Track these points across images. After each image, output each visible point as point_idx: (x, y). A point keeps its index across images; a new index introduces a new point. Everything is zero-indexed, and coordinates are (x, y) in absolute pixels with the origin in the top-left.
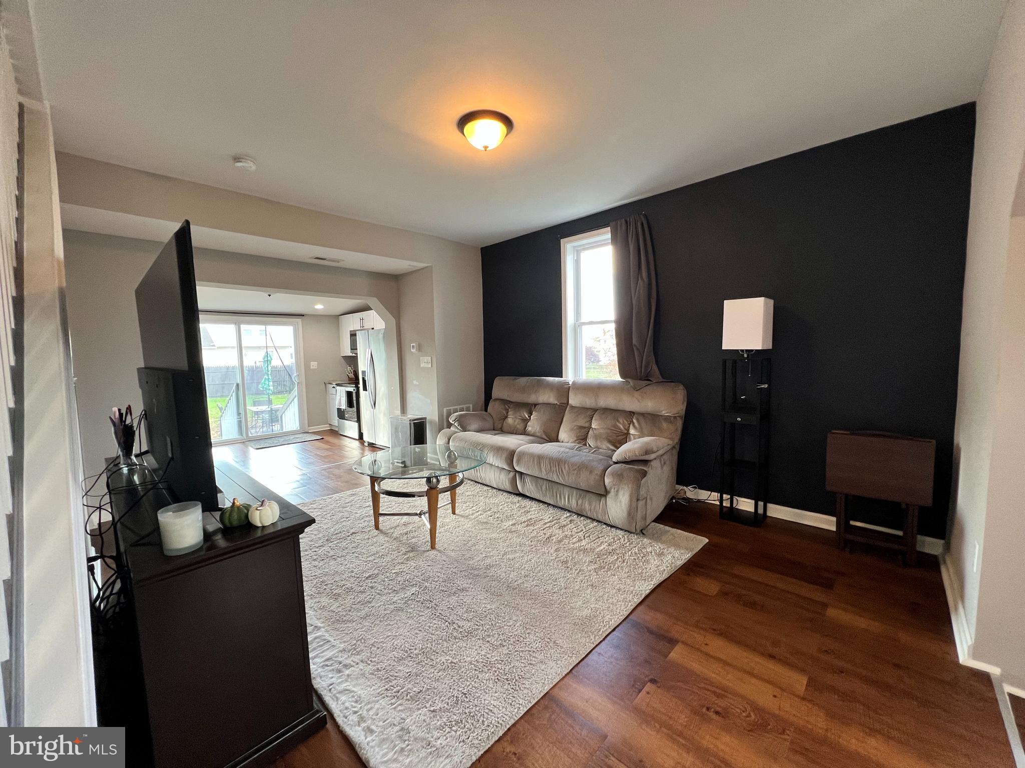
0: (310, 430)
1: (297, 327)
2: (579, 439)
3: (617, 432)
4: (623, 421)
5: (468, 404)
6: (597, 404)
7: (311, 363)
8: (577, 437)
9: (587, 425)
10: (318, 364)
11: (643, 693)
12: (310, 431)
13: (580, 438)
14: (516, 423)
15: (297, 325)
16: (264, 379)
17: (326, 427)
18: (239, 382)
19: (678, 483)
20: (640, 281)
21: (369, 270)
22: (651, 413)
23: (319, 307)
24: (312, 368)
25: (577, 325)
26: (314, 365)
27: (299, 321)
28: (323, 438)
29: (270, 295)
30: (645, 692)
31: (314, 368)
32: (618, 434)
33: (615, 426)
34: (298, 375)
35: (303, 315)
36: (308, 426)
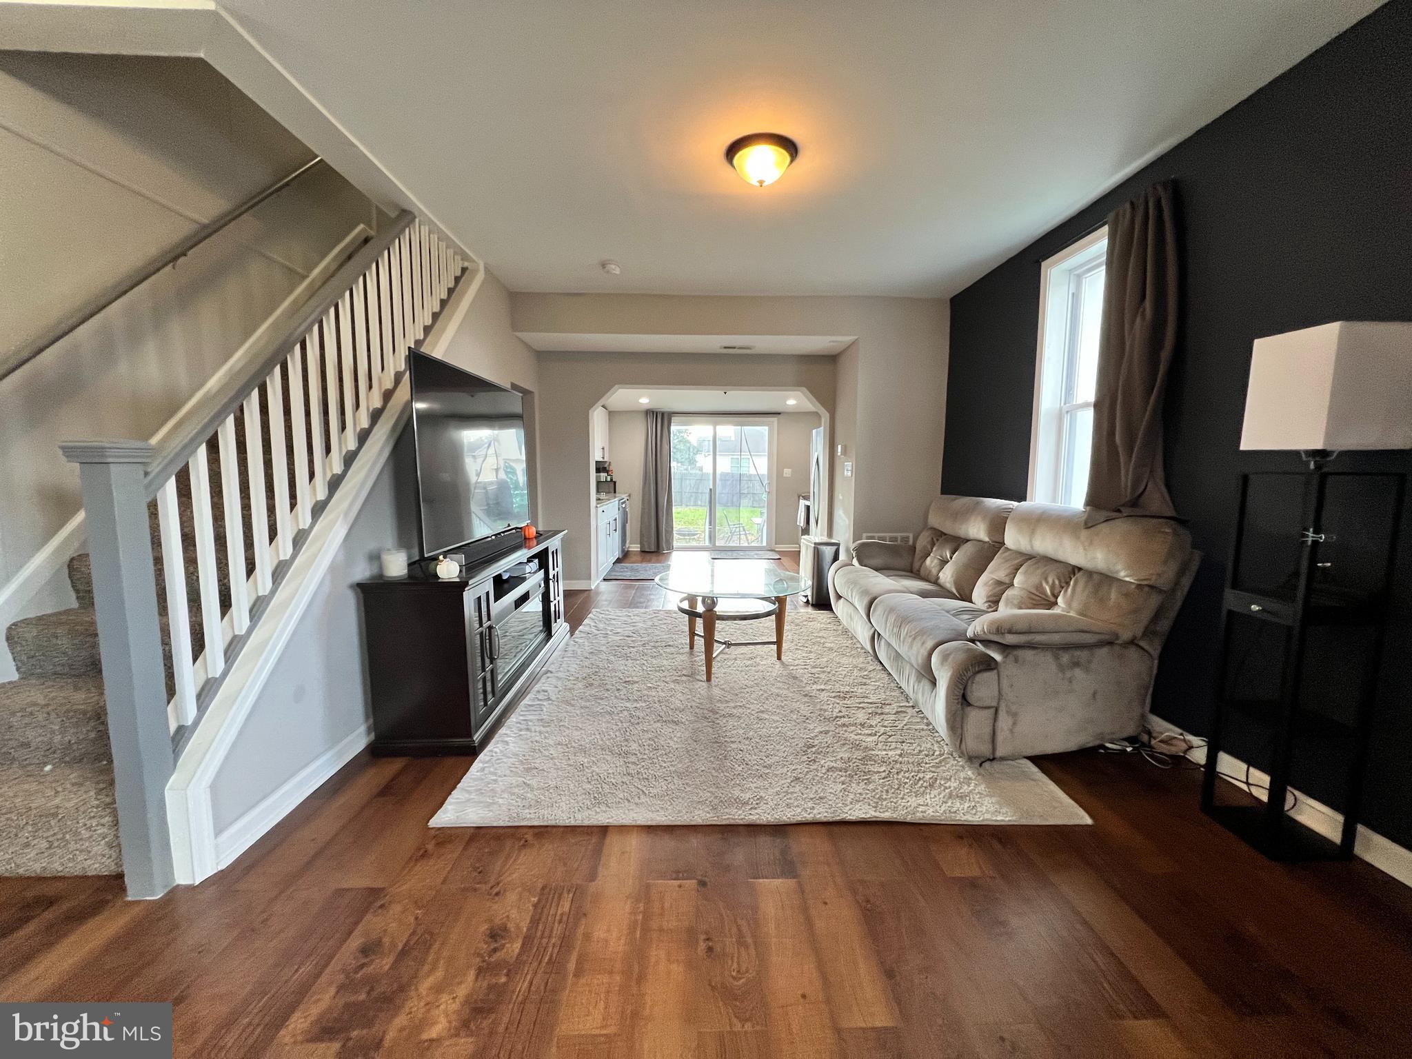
0: (777, 547)
1: (772, 425)
2: (989, 601)
3: (1037, 598)
4: (1054, 581)
5: (908, 532)
6: (1032, 547)
7: (785, 470)
8: (988, 597)
9: (1007, 580)
10: (792, 471)
11: (678, 882)
12: (777, 550)
13: (991, 599)
14: (933, 564)
19: (1155, 710)
20: (1138, 320)
21: (794, 353)
22: (1103, 572)
23: (791, 402)
24: (785, 475)
25: (1064, 411)
26: (787, 472)
27: (774, 420)
28: (779, 559)
29: (725, 393)
30: (678, 883)
31: (788, 476)
32: (1038, 601)
33: (1039, 587)
34: (769, 483)
35: (779, 414)
36: (776, 544)
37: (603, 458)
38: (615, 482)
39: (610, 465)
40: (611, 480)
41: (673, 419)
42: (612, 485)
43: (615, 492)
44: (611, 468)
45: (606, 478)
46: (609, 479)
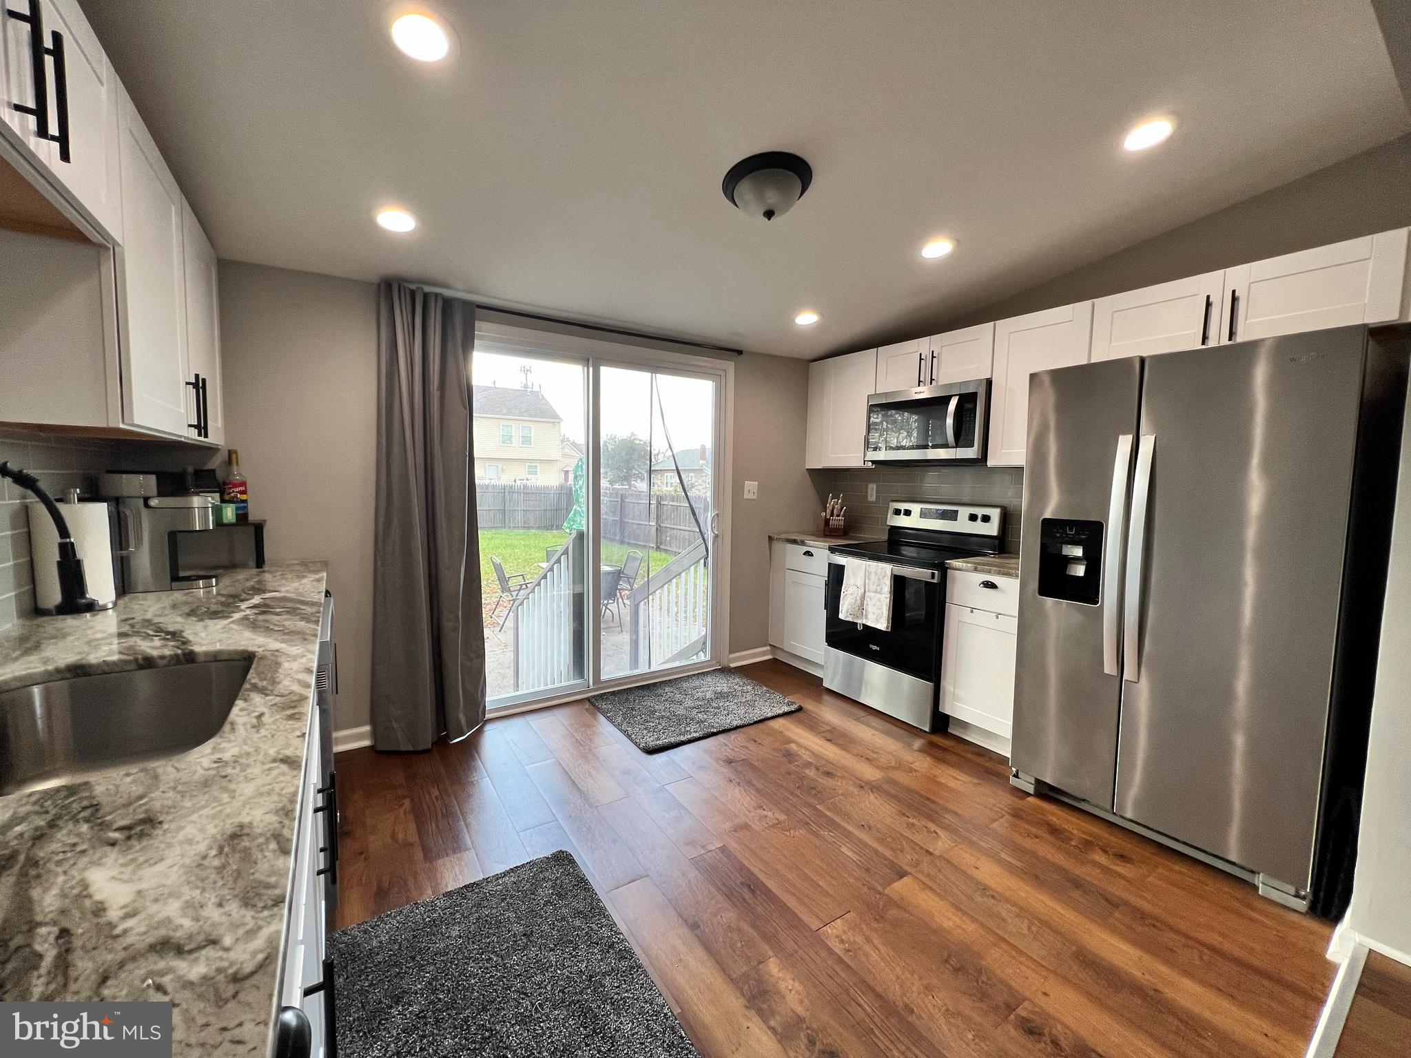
1: (723, 383)
7: (747, 482)
10: (758, 486)
12: (733, 665)
15: (723, 378)
16: (572, 512)
17: (764, 653)
18: (585, 528)
24: (746, 495)
26: (751, 488)
27: (729, 366)
28: (800, 709)
31: (752, 496)
34: (718, 515)
35: (740, 352)
36: (731, 652)
37: (202, 428)
38: (259, 528)
39: (229, 462)
40: (242, 518)
41: (483, 329)
42: (245, 540)
43: (260, 562)
44: (238, 473)
45: (218, 511)
46: (229, 513)
